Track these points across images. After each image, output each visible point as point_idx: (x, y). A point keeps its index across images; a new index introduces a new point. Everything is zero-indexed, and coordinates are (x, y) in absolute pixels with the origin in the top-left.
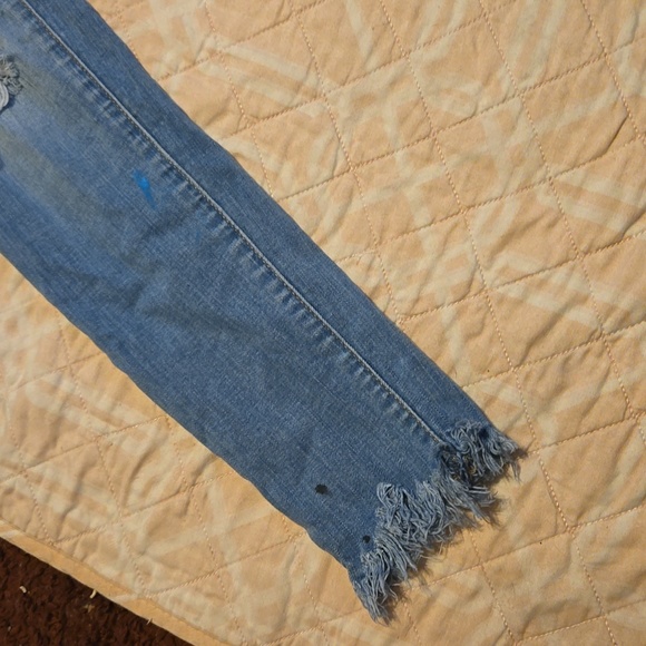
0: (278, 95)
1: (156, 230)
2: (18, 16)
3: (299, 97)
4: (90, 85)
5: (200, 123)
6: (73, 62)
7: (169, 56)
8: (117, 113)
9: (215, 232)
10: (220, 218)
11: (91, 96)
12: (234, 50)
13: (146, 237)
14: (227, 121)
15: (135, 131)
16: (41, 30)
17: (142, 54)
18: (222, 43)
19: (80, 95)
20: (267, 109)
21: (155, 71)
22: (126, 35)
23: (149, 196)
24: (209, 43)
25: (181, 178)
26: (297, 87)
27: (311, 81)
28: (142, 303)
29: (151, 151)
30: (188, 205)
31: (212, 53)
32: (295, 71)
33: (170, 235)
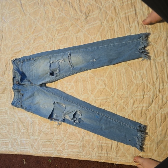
0: (105, 101)
1: (100, 121)
2: (78, 106)
3: (107, 100)
4: (88, 109)
5: (99, 107)
6: (85, 108)
7: (93, 102)
8: (91, 111)
9: (106, 118)
10: (105, 116)
11: (88, 110)
12: (98, 98)
13: (100, 122)
14: (102, 106)
15: (94, 112)
16: (81, 106)
17: (91, 103)
18: (97, 98)
19: (87, 111)
20: (105, 103)
21: (93, 104)
22: (88, 102)
23: (98, 117)
24: (96, 99)
25: (100, 114)
26: (106, 99)
27: (107, 98)
28: (103, 129)
29: (96, 113)
30: (102, 117)
31: (97, 100)
32: (105, 98)
33: (102, 121)
